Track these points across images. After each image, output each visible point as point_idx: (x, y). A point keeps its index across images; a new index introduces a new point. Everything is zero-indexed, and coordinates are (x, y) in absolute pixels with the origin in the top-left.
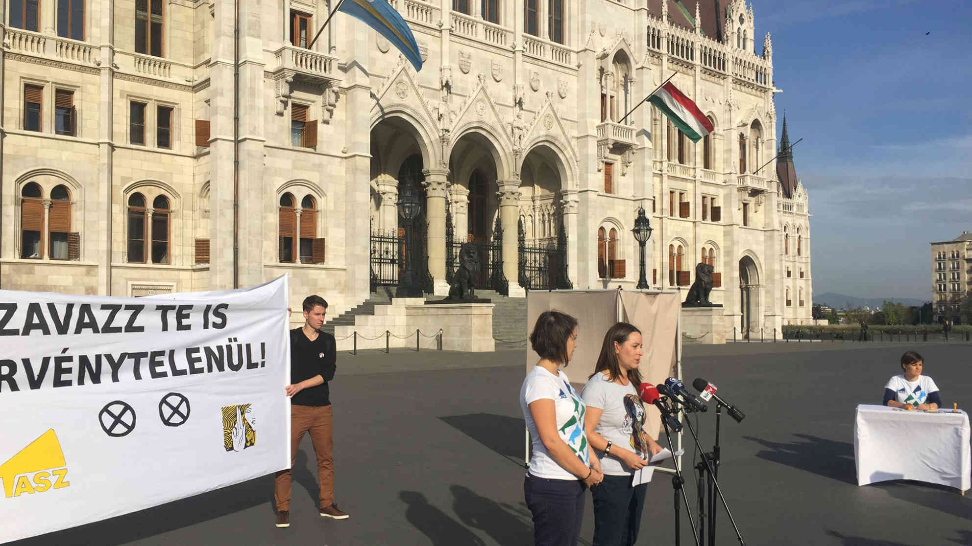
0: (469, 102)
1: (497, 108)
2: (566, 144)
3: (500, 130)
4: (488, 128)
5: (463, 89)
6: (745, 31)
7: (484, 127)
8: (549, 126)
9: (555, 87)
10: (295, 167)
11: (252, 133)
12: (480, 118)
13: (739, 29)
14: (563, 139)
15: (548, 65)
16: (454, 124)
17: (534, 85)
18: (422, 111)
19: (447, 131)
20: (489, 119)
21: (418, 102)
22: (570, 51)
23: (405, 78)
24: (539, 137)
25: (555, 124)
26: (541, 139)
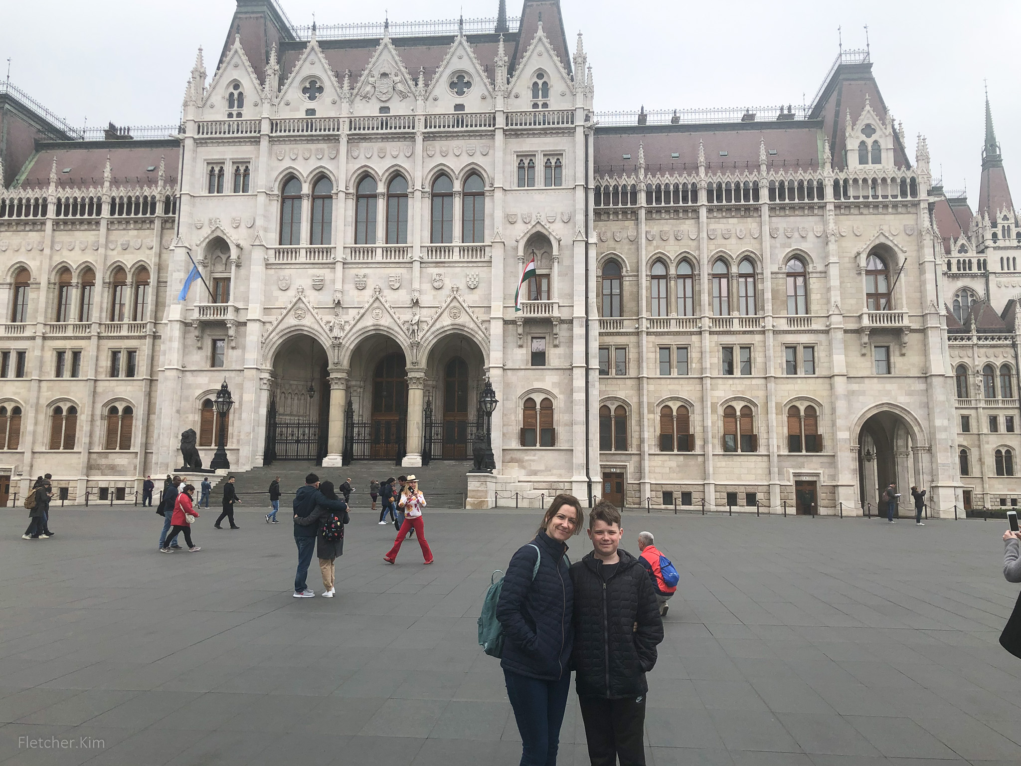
0: (362, 311)
1: (392, 311)
2: (476, 329)
3: (397, 329)
4: (386, 329)
5: (359, 302)
6: (876, 142)
7: (382, 328)
8: (455, 316)
9: (464, 281)
10: (210, 382)
11: (169, 365)
12: (376, 323)
13: (863, 143)
14: (472, 325)
15: (457, 265)
16: (346, 332)
17: (436, 285)
18: (316, 327)
19: (336, 338)
20: (385, 322)
21: (314, 320)
22: (484, 246)
23: (302, 305)
24: (443, 327)
25: (463, 314)
26: (446, 329)
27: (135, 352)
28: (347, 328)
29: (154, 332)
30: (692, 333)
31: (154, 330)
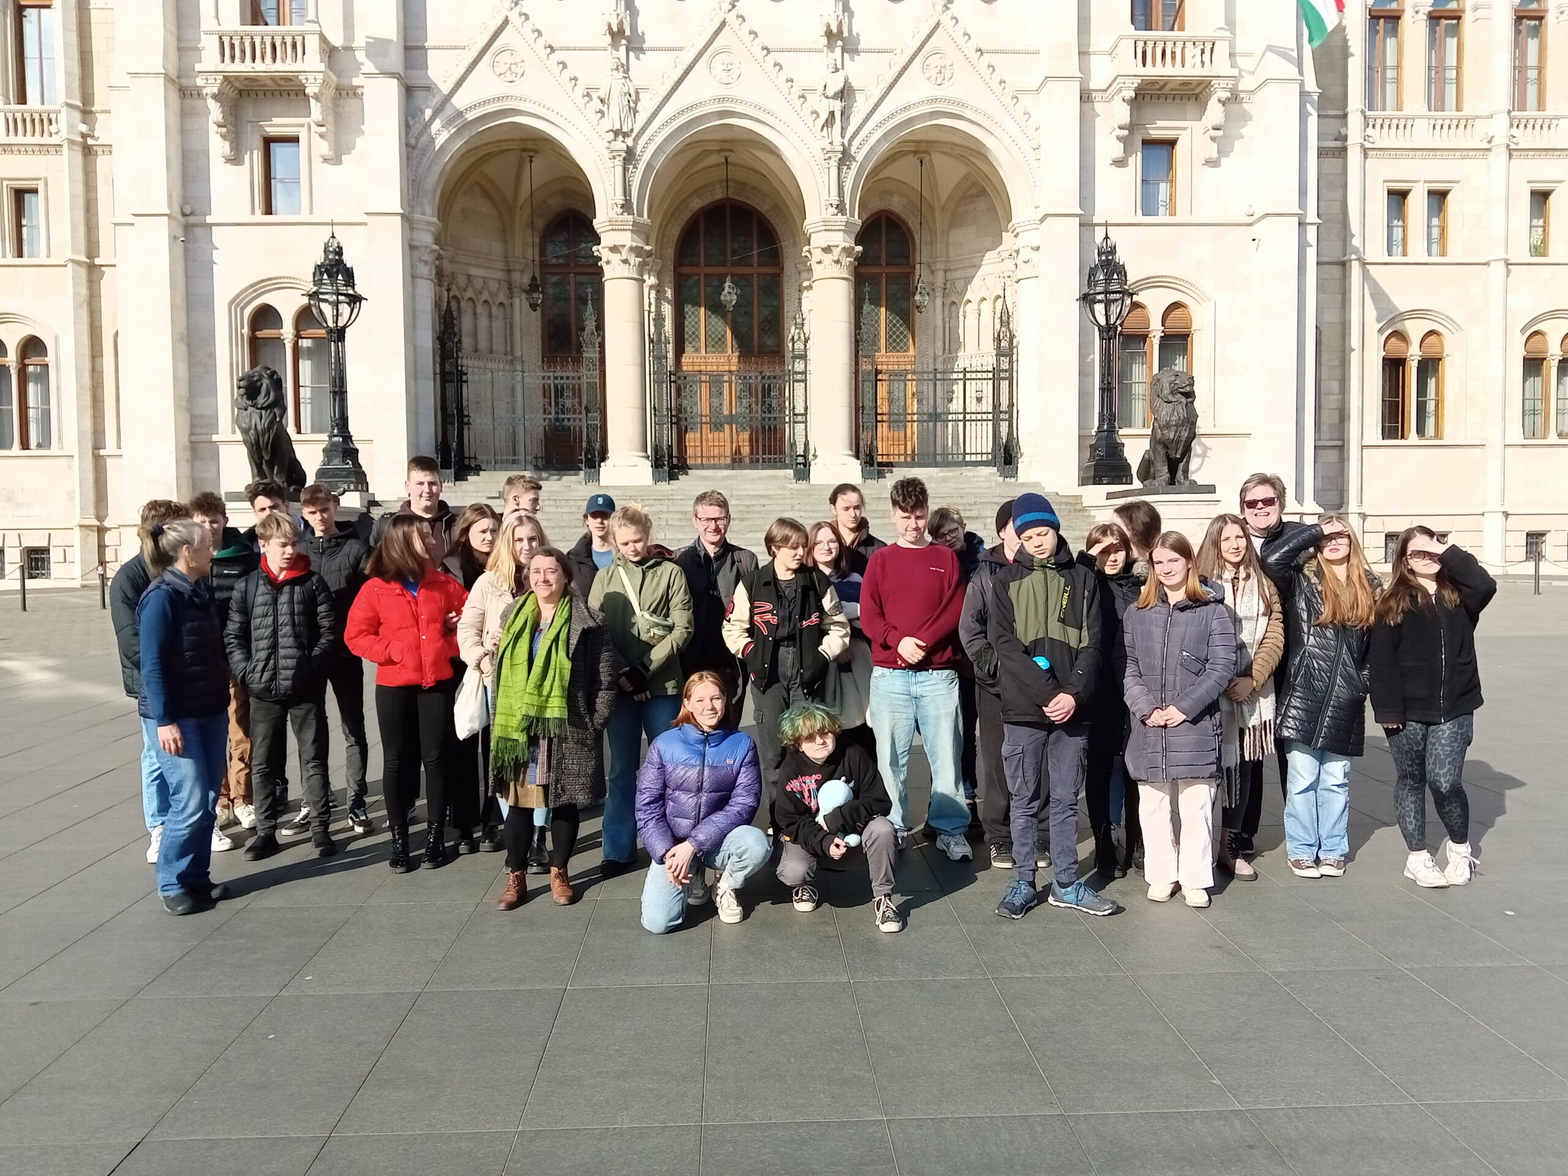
0: (686, 58)
1: (766, 60)
2: (997, 112)
3: (782, 111)
4: (750, 111)
7: (739, 108)
8: (939, 78)
14: (986, 103)
18: (558, 102)
19: (617, 133)
20: (748, 89)
21: (550, 83)
23: (515, 39)
24: (909, 108)
25: (963, 71)
26: (914, 113)
27: (35, 191)
28: (646, 106)
29: (84, 136)
30: (1465, 152)
31: (83, 128)
